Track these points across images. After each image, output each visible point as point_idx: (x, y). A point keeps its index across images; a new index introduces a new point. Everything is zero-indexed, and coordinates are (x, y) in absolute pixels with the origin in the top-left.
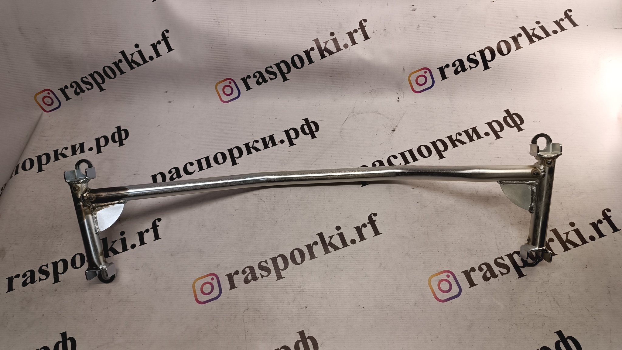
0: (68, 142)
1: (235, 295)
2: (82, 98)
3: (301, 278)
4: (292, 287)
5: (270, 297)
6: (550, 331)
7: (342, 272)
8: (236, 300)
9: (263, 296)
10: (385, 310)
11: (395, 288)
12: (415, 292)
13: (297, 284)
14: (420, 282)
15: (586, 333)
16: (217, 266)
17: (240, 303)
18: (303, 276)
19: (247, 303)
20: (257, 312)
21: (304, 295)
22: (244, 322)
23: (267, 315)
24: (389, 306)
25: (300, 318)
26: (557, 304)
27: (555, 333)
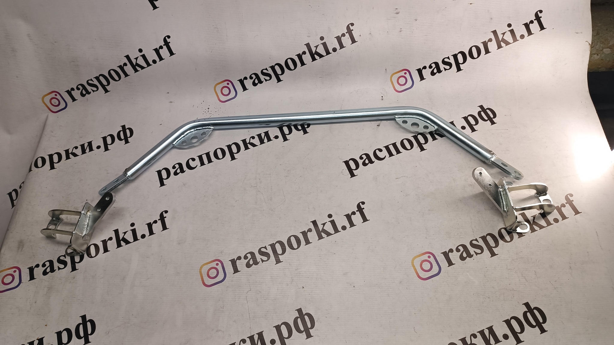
0: (78, 141)
1: (238, 278)
3: (298, 262)
4: (290, 270)
5: (271, 279)
6: (518, 302)
9: (263, 279)
11: (383, 269)
12: (400, 271)
13: (294, 267)
15: (550, 304)
16: (221, 252)
18: (300, 260)
19: (250, 285)
20: (259, 293)
21: (300, 277)
26: (525, 279)
27: (523, 304)
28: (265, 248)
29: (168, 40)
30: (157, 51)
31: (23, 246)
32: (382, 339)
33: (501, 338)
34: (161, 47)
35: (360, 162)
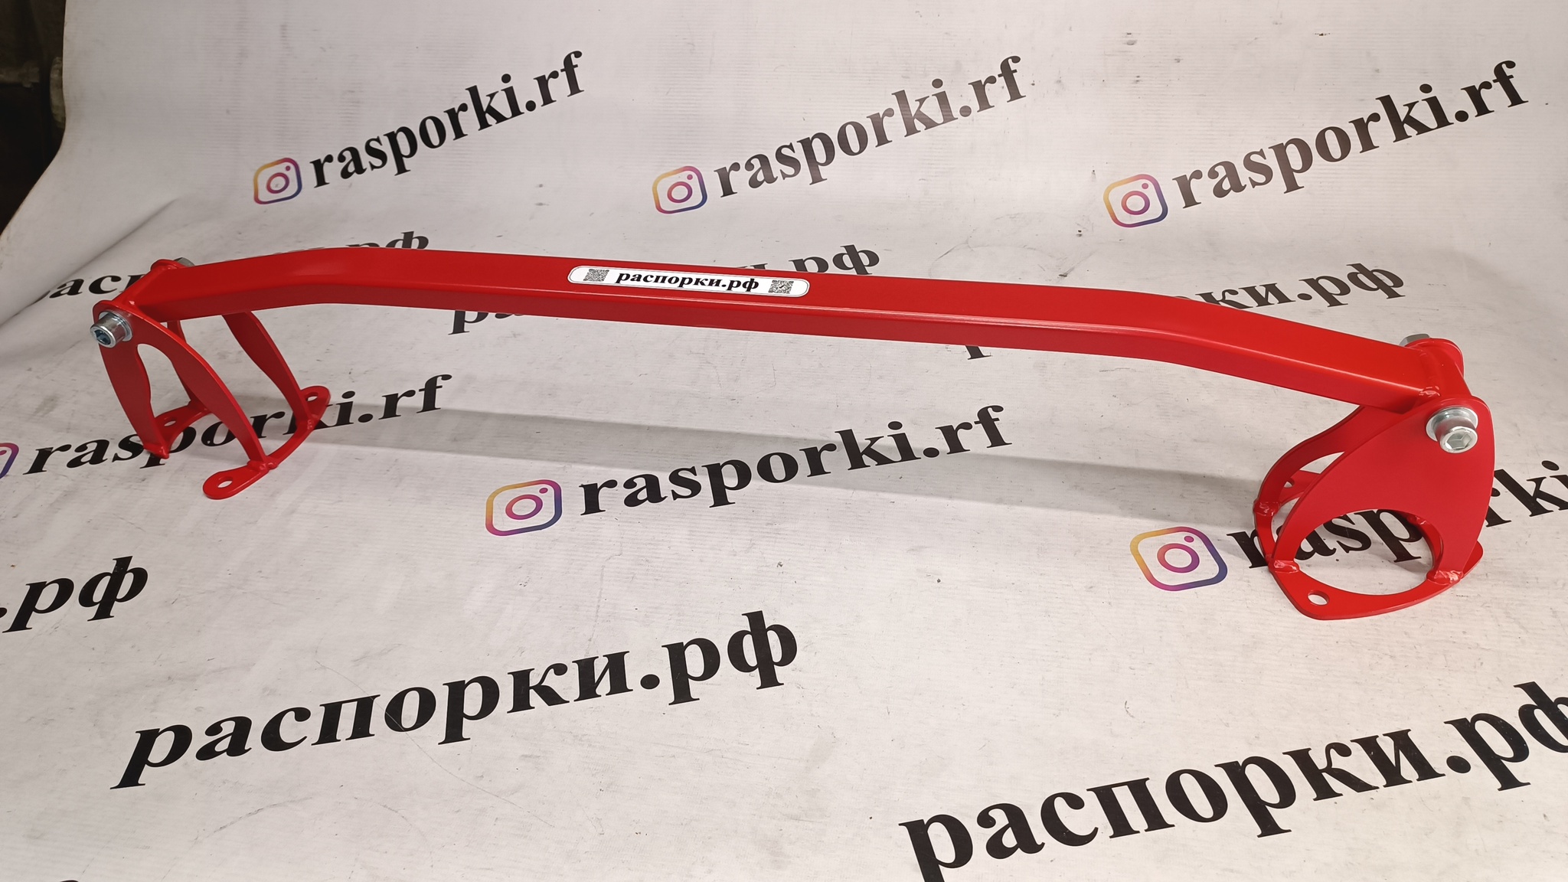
2: (351, 184)
7: (891, 505)
8: (594, 536)
10: (1001, 593)
14: (1108, 544)
17: (602, 541)
22: (602, 579)
23: (668, 572)
24: (1013, 584)
25: (757, 585)
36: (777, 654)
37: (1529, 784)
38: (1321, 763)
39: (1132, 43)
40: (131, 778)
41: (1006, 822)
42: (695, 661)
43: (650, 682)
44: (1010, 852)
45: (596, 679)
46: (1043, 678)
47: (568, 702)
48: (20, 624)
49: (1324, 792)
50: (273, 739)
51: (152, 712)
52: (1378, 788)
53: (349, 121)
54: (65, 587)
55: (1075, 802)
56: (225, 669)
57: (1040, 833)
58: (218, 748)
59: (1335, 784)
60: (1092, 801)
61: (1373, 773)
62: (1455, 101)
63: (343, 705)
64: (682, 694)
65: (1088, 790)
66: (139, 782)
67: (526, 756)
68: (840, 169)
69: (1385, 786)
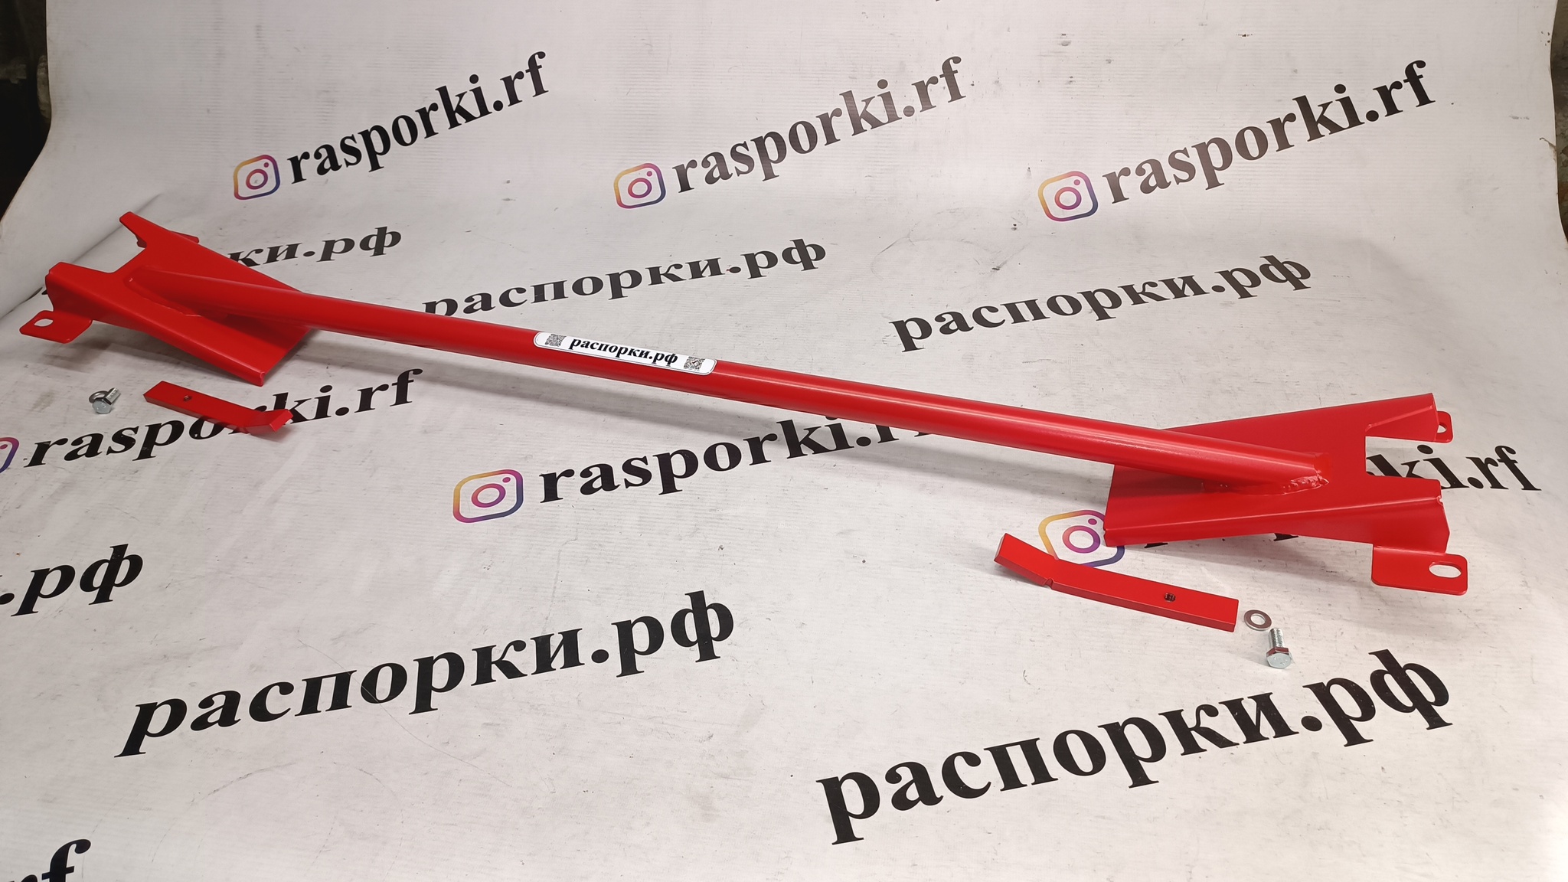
28: (644, 460)
29: (539, 61)
30: (509, 82)
31: (49, 404)
32: (922, 688)
33: (1293, 722)
34: (520, 75)
35: (936, 327)
36: (715, 630)
37: (1372, 740)
38: (1190, 721)
39: (1066, 44)
40: (132, 747)
41: (912, 778)
42: (641, 637)
43: (600, 656)
44: (914, 803)
45: (552, 654)
46: (952, 650)
47: (526, 675)
48: (27, 608)
49: (1191, 747)
50: (259, 711)
51: (150, 687)
52: (1238, 744)
53: (326, 120)
54: (67, 573)
55: (972, 760)
56: (216, 647)
57: (939, 787)
58: (211, 719)
59: (1201, 741)
60: (988, 760)
61: (1235, 731)
62: (1367, 101)
63: (323, 680)
64: (629, 667)
65: (985, 749)
66: (140, 751)
67: (487, 724)
68: (792, 165)
69: (1245, 743)
